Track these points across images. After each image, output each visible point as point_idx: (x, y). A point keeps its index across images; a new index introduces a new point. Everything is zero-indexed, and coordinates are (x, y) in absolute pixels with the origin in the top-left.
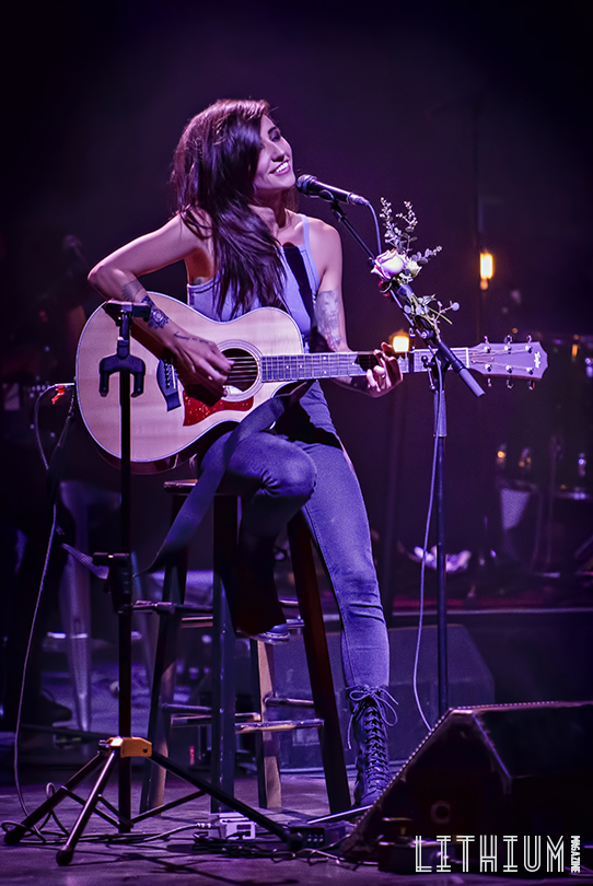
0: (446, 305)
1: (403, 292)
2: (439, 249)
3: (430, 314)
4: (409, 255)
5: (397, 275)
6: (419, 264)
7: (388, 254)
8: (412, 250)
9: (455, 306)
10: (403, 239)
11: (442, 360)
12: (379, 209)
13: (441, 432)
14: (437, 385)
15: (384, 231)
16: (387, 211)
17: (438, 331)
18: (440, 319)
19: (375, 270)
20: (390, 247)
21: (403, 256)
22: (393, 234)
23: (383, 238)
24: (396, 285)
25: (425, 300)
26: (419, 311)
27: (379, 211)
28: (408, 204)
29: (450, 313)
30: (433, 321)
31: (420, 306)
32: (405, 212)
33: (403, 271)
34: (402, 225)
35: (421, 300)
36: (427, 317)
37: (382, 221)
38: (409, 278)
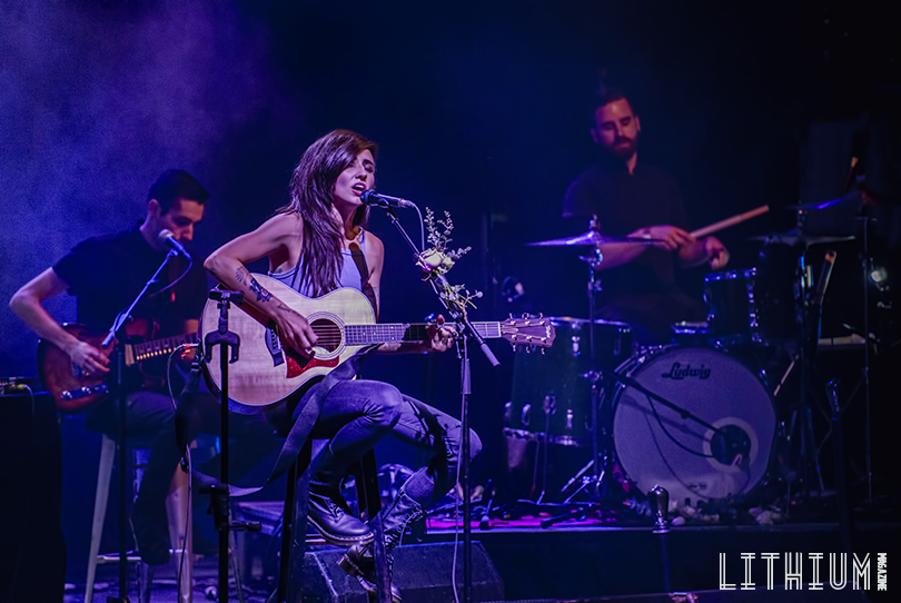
0: (472, 293)
1: (440, 281)
2: (469, 248)
3: (460, 299)
4: (446, 252)
5: (435, 268)
6: (453, 259)
7: (430, 252)
8: (448, 248)
9: (480, 294)
10: (441, 240)
11: (468, 336)
12: (425, 215)
13: (466, 390)
14: (463, 354)
15: (427, 233)
16: (430, 218)
17: (466, 313)
18: (468, 303)
19: (419, 263)
20: (430, 246)
21: (441, 254)
22: (434, 237)
23: (426, 239)
24: (434, 275)
25: (456, 288)
26: (452, 297)
27: (424, 218)
28: (447, 213)
29: (475, 300)
30: (462, 306)
31: (452, 293)
32: (445, 219)
33: (440, 265)
34: (441, 229)
35: (453, 288)
36: (458, 302)
37: (426, 225)
38: (445, 271)
